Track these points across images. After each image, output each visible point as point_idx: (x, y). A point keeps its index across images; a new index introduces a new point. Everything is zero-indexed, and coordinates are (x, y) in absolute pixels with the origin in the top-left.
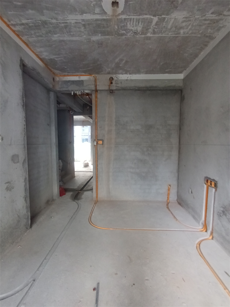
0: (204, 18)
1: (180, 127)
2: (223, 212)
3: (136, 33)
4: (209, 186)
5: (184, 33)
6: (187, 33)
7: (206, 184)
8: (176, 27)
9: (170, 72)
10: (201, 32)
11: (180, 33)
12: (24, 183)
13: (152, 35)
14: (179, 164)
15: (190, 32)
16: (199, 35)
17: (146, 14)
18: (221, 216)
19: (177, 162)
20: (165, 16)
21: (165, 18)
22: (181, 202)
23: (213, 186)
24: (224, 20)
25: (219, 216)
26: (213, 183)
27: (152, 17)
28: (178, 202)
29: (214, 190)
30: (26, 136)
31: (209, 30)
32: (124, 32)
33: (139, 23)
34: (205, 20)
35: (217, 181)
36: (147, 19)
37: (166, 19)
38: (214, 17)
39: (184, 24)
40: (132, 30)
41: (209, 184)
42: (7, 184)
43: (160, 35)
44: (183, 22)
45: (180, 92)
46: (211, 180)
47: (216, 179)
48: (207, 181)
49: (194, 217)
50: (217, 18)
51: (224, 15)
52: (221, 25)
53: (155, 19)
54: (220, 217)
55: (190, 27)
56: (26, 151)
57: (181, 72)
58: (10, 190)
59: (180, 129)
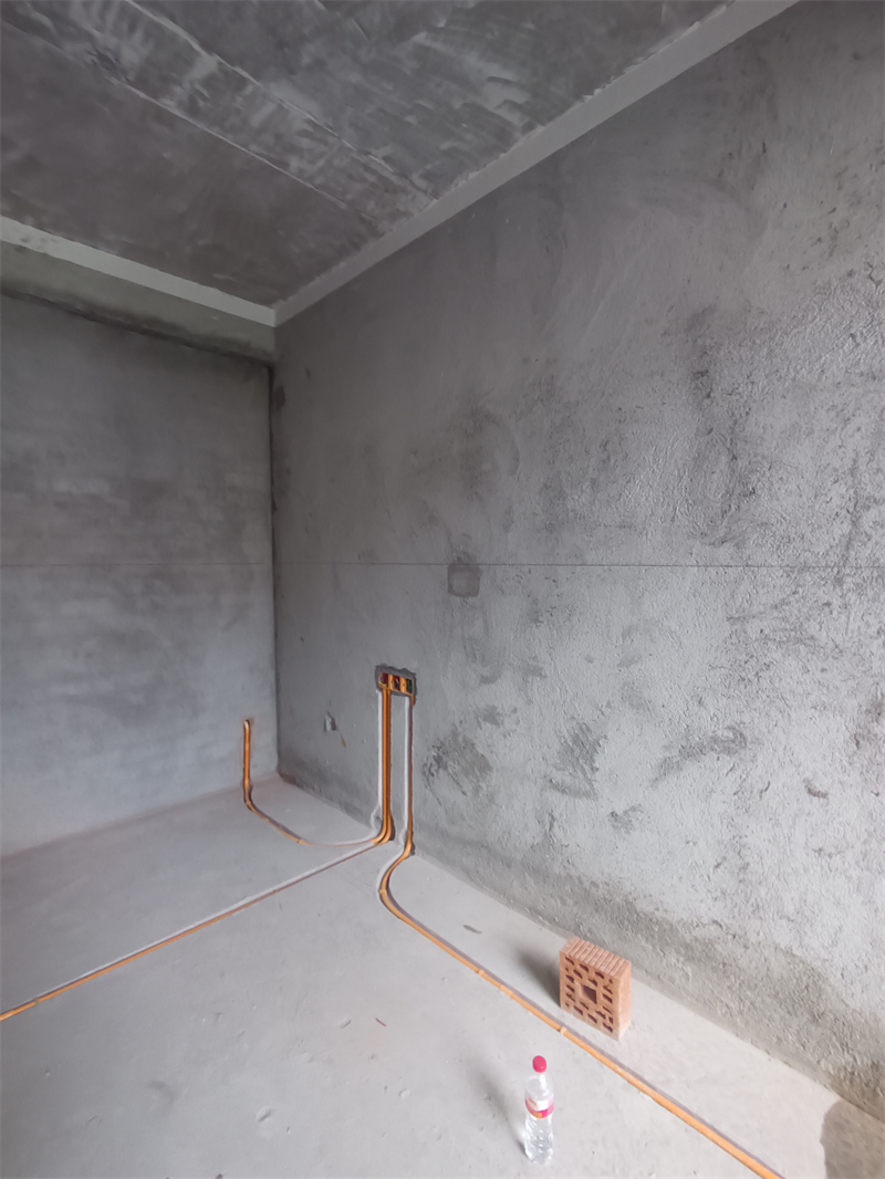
0: (363, 159)
1: (276, 501)
2: (438, 760)
3: (108, 62)
4: (392, 692)
5: (301, 172)
6: (311, 179)
7: (381, 689)
8: (278, 137)
9: (228, 287)
10: (349, 197)
11: (285, 165)
13: (178, 113)
14: (276, 636)
15: (320, 180)
16: (343, 206)
17: (173, 19)
18: (433, 775)
19: (270, 629)
20: (245, 74)
21: (243, 82)
22: (296, 771)
23: (403, 689)
24: (410, 196)
25: (428, 774)
26: (403, 682)
27: (196, 47)
28: (282, 775)
29: (407, 700)
31: (371, 205)
32: (47, 21)
33: (132, 29)
34: (367, 168)
35: (414, 674)
36: (174, 38)
37: (249, 90)
38: (388, 171)
39: (305, 143)
40: (90, 38)
41: (391, 686)
43: (215, 132)
44: (304, 134)
45: (265, 371)
46: (397, 674)
47: (412, 668)
48: (385, 680)
49: (349, 809)
50: (394, 179)
51: (412, 183)
52: (402, 208)
53: (207, 63)
54: (431, 778)
55: (321, 163)
57: (266, 301)
59: (274, 508)
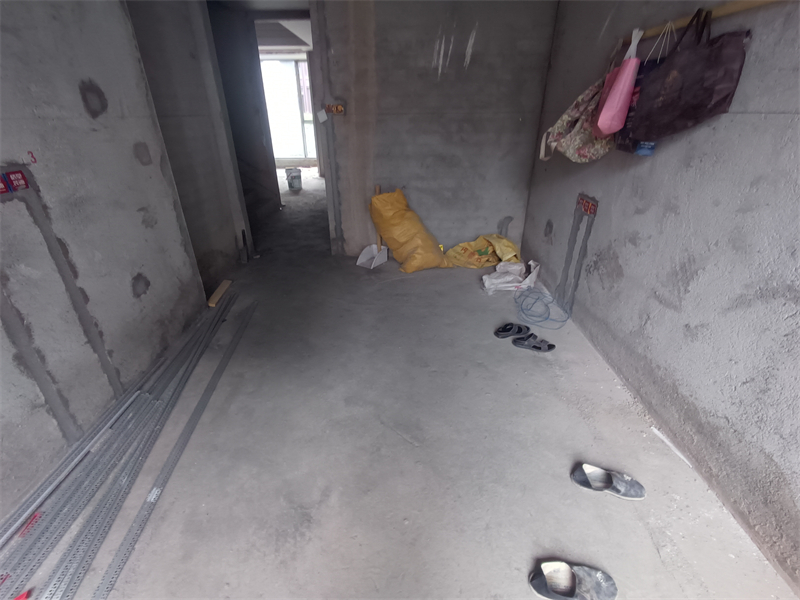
12: (174, 214)
14: (534, 167)
18: (590, 273)
19: (530, 162)
26: (590, 206)
30: (150, 93)
35: (597, 201)
42: (142, 213)
46: (589, 200)
47: (597, 197)
56: (161, 134)
58: (152, 227)
